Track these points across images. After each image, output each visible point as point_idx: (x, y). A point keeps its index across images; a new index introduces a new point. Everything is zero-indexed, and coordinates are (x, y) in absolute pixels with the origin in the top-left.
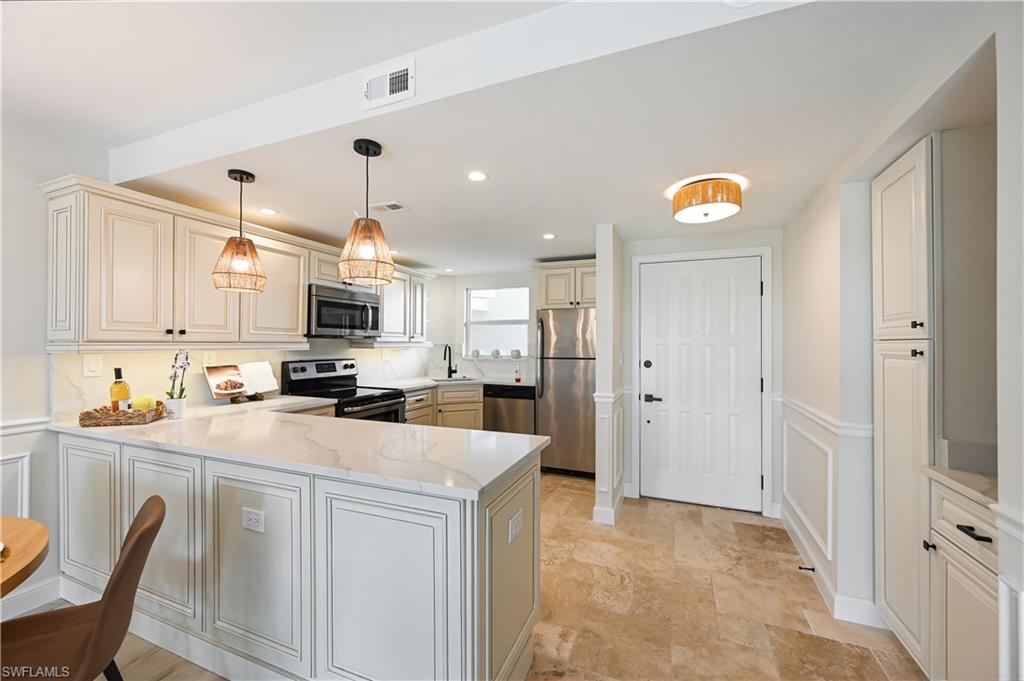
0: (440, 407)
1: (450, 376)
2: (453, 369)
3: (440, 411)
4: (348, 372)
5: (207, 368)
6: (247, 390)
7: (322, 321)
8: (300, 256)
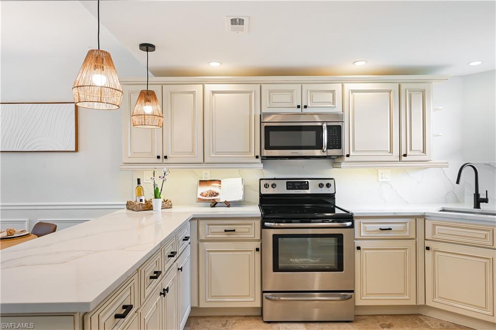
0: (428, 244)
1: (477, 206)
2: (482, 196)
3: (428, 248)
4: (325, 191)
5: (200, 181)
6: (221, 198)
7: (271, 145)
8: (251, 92)
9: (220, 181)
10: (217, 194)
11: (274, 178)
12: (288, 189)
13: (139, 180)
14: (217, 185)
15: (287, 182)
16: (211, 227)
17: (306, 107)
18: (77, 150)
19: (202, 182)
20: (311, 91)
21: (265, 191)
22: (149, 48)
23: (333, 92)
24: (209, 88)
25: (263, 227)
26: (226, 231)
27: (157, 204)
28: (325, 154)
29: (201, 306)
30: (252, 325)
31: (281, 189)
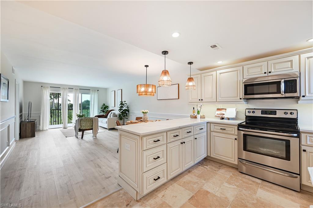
4: (289, 116)
5: (217, 109)
6: (225, 116)
7: (248, 93)
8: (238, 70)
9: (226, 109)
10: (224, 114)
11: (254, 108)
12: (262, 114)
13: (194, 108)
14: (225, 111)
15: (262, 111)
16: (215, 126)
17: (270, 72)
18: (179, 98)
19: (218, 109)
20: (274, 64)
21: (248, 114)
22: (191, 63)
23: (291, 61)
24: (218, 72)
25: (238, 130)
26: (221, 129)
27: (199, 116)
28: (284, 96)
29: (211, 156)
30: (232, 170)
31: (258, 114)
